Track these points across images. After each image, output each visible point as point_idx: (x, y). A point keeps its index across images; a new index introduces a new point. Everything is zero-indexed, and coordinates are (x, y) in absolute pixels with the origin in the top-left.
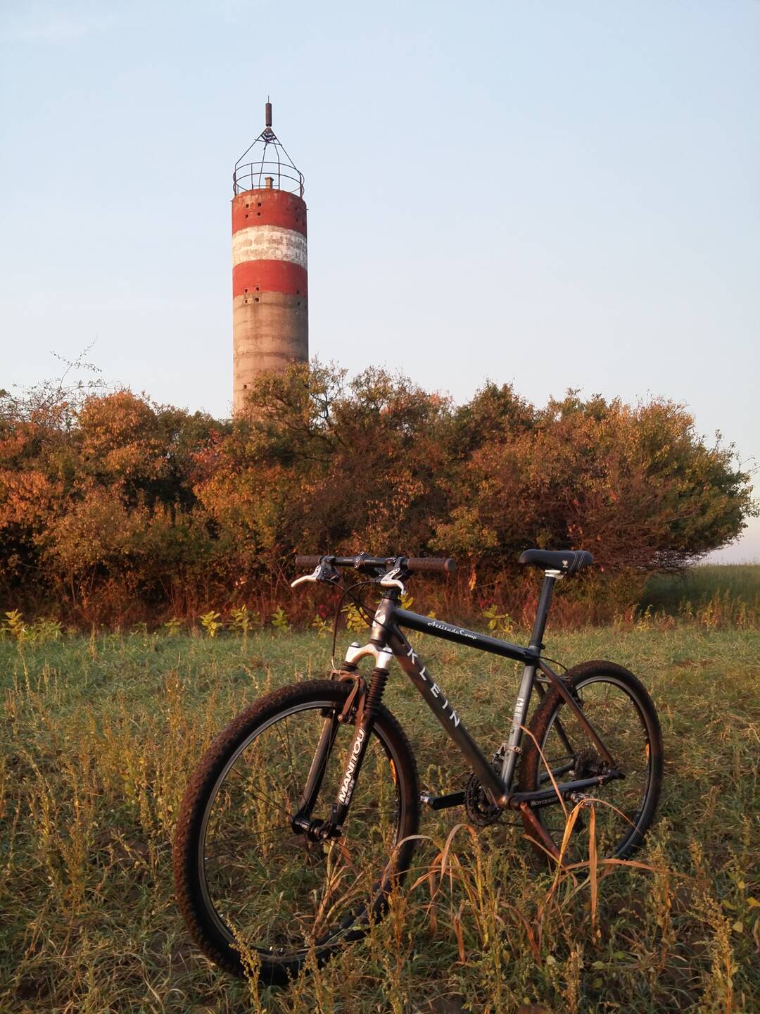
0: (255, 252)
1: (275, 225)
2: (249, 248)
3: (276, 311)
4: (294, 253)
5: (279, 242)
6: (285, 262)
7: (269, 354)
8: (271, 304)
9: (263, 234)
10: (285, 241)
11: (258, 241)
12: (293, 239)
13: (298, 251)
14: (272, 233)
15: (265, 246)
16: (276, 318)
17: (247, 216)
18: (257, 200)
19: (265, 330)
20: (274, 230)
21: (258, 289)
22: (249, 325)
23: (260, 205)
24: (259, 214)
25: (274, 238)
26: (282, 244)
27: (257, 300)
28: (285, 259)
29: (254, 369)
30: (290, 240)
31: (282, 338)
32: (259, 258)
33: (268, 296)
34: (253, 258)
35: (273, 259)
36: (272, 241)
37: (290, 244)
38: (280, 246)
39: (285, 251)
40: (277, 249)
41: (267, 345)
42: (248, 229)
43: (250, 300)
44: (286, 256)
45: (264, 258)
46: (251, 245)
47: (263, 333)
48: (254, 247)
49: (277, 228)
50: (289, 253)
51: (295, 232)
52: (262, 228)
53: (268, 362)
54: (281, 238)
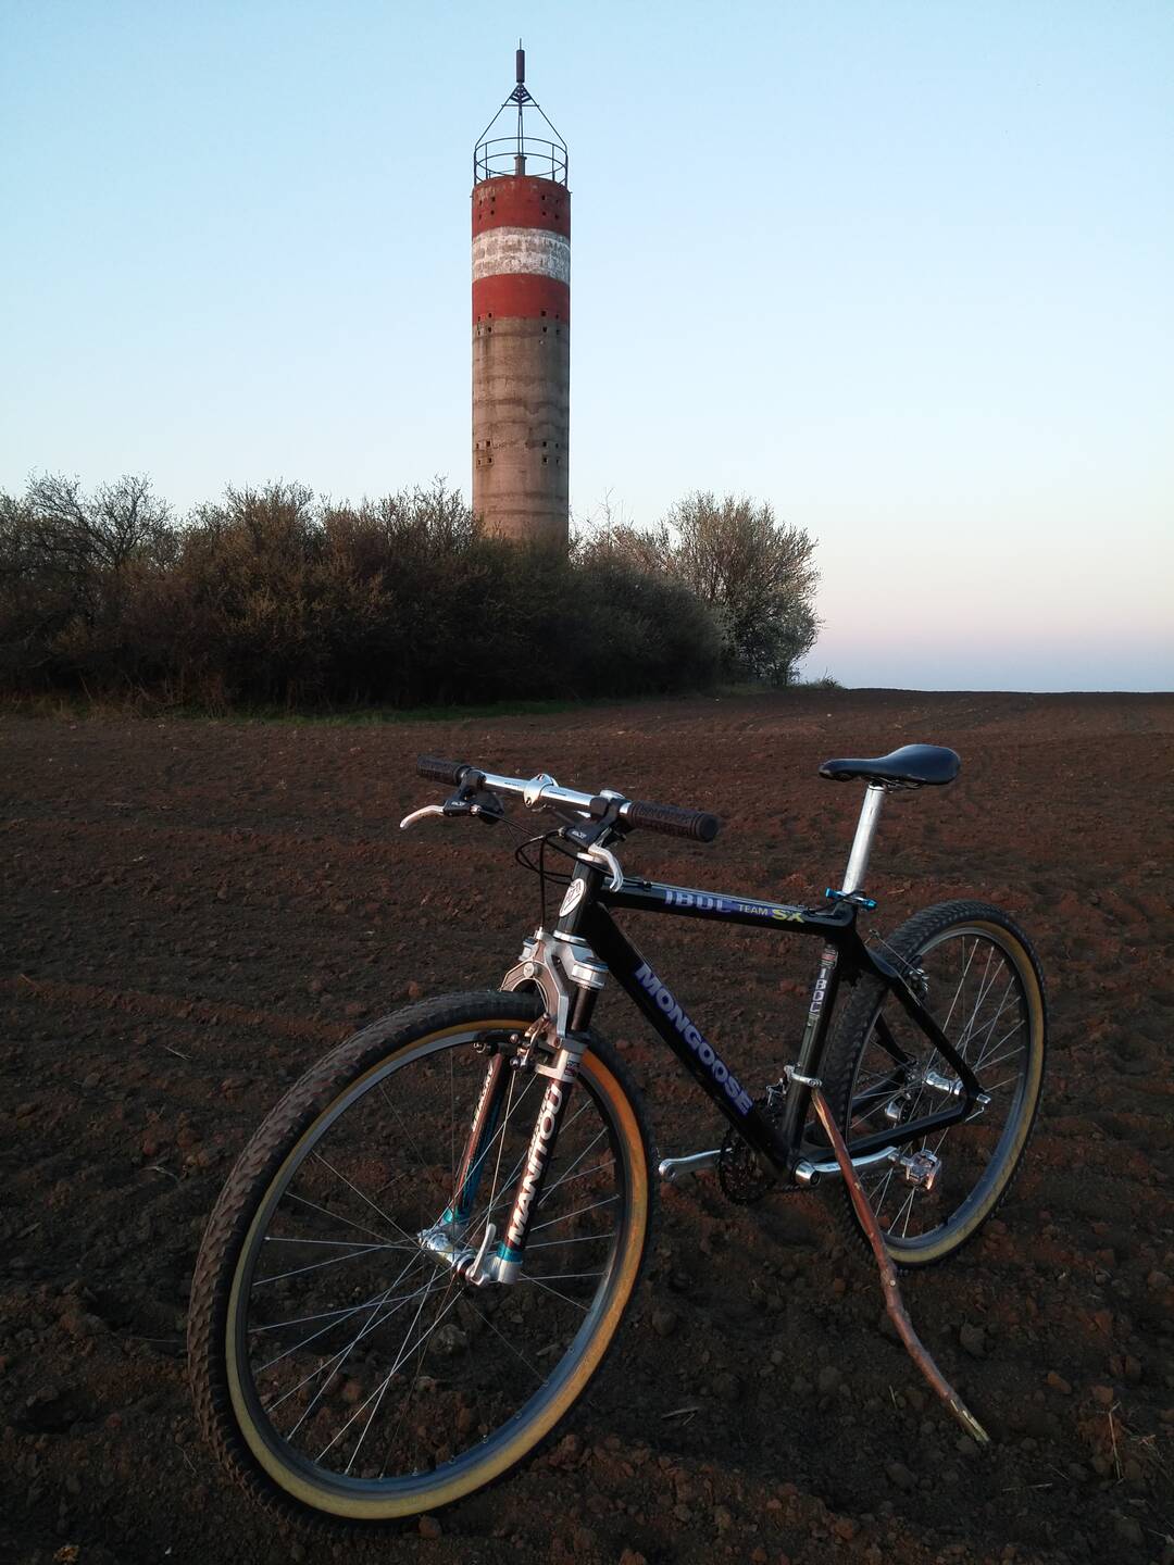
0: (486, 265)
1: (510, 226)
2: (481, 261)
3: (510, 342)
4: (537, 261)
5: (516, 248)
6: (523, 276)
7: (501, 402)
8: (505, 335)
9: (496, 240)
10: (524, 247)
11: (491, 250)
12: (536, 241)
13: (544, 257)
14: (506, 238)
15: (499, 255)
16: (511, 352)
17: (480, 217)
18: (489, 195)
19: (498, 370)
20: (509, 233)
21: (490, 315)
22: (481, 364)
23: (494, 199)
24: (492, 213)
25: (510, 243)
26: (520, 250)
27: (490, 330)
28: (524, 271)
29: (486, 423)
30: (531, 243)
31: (519, 378)
32: (491, 274)
33: (501, 325)
34: (485, 275)
35: (509, 272)
36: (508, 248)
37: (531, 248)
38: (517, 254)
39: (523, 260)
40: (513, 258)
41: (500, 390)
42: (481, 235)
43: (482, 330)
44: (525, 266)
45: (497, 272)
46: (483, 256)
47: (495, 374)
48: (487, 259)
49: (513, 229)
50: (530, 261)
51: (540, 231)
52: (496, 231)
53: (502, 412)
54: (519, 241)
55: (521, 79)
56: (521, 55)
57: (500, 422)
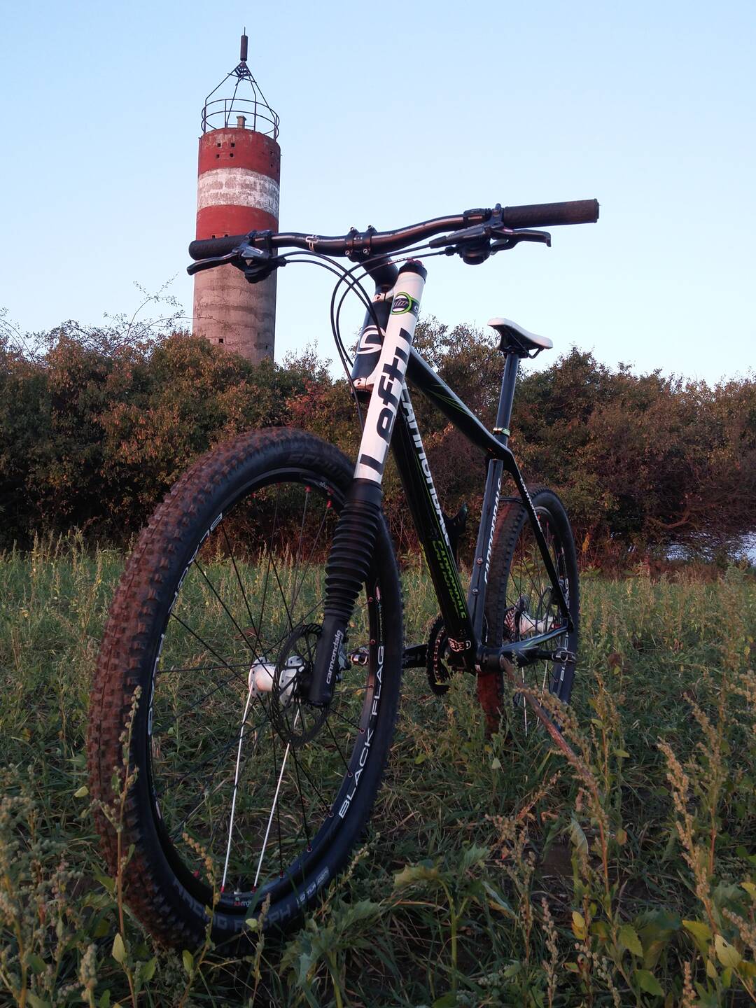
0: (225, 196)
1: (248, 169)
2: (219, 191)
4: (267, 201)
5: (253, 187)
6: (257, 210)
7: (236, 308)
10: (258, 187)
11: (229, 184)
12: (267, 185)
13: (271, 199)
14: (245, 178)
15: (237, 190)
17: (218, 156)
18: (230, 140)
19: (233, 282)
20: (247, 174)
23: (233, 145)
24: (232, 155)
25: (247, 182)
26: (256, 190)
28: (257, 207)
30: (264, 186)
31: (251, 291)
32: (229, 203)
34: (223, 203)
35: (245, 205)
36: (244, 186)
37: (263, 190)
38: (253, 192)
39: (258, 198)
40: (250, 195)
41: (235, 298)
42: (219, 171)
44: (259, 203)
45: (235, 203)
46: (221, 188)
47: (230, 284)
48: (224, 190)
49: (250, 172)
50: (262, 200)
51: (269, 179)
52: (235, 170)
53: (234, 316)
54: (255, 183)
55: (244, 58)
56: (245, 40)
57: (235, 324)
